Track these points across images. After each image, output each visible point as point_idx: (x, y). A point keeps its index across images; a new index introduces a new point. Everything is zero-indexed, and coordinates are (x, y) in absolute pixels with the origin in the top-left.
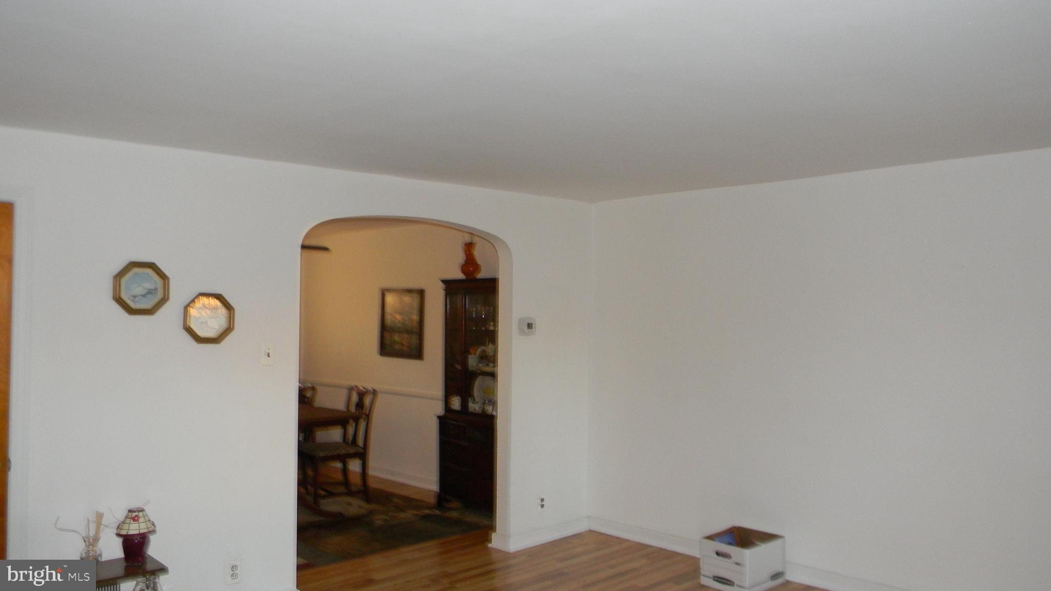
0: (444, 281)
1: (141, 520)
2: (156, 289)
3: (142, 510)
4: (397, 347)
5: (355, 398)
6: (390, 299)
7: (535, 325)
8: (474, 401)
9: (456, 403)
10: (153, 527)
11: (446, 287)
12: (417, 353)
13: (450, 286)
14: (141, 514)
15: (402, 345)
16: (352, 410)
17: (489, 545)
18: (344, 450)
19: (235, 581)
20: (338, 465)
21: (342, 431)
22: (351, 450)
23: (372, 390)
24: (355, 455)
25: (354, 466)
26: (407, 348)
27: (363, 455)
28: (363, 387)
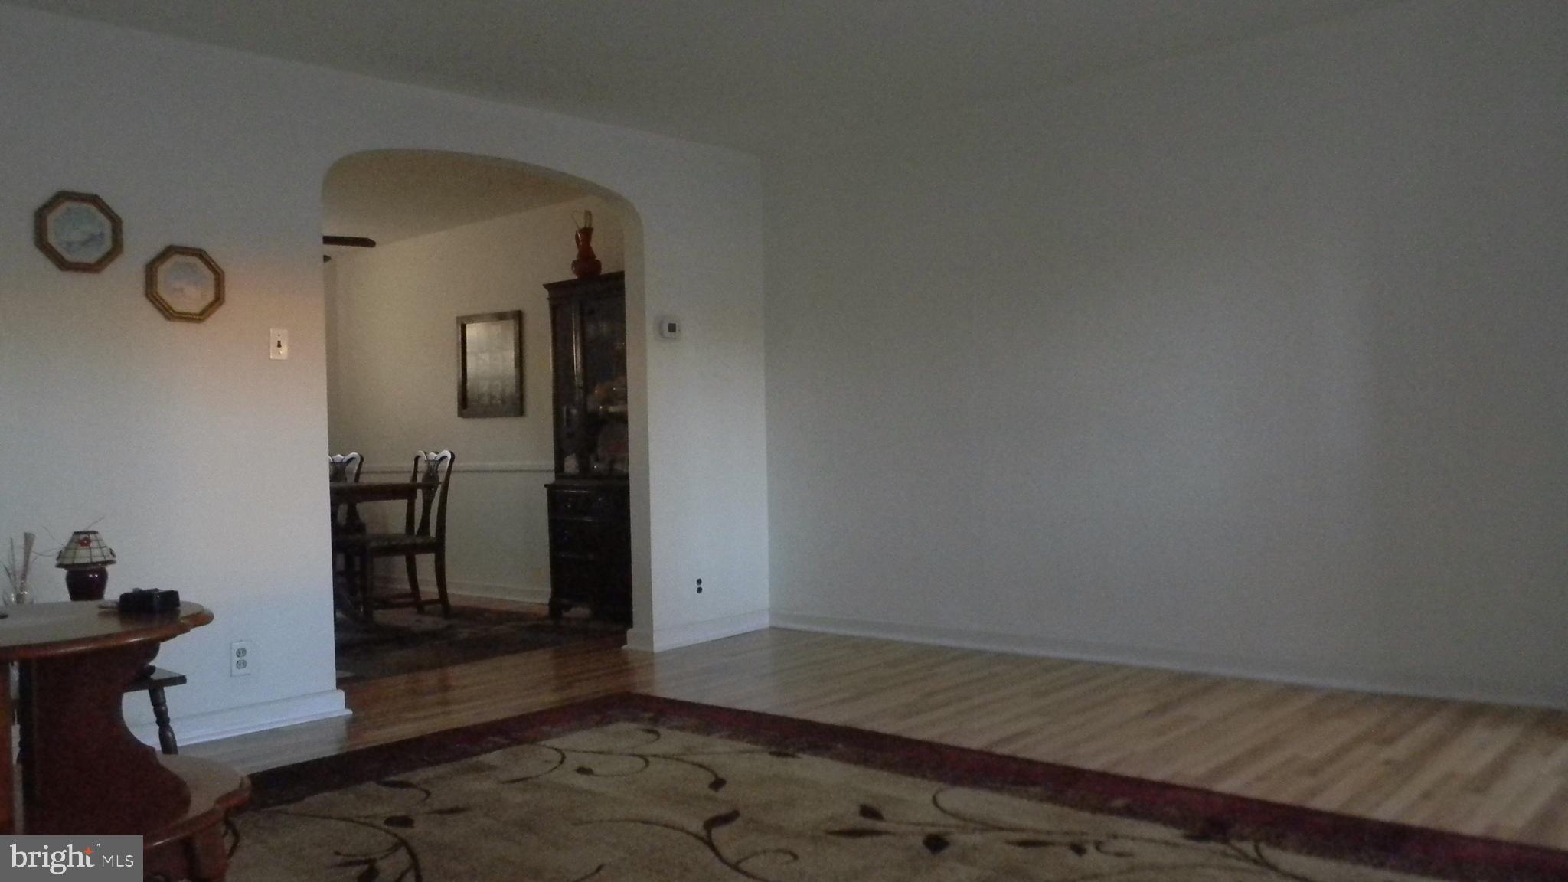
0: (548, 286)
1: (93, 544)
2: (102, 235)
3: (95, 533)
4: (486, 401)
5: (422, 469)
6: (473, 331)
7: (679, 326)
8: (597, 460)
9: (571, 464)
10: (111, 556)
11: (550, 295)
12: (514, 407)
14: (92, 536)
15: (492, 397)
16: (419, 479)
17: (624, 647)
18: (408, 541)
19: (242, 671)
20: (400, 561)
21: (406, 505)
22: (419, 540)
23: (449, 456)
24: (426, 548)
25: (425, 563)
26: (499, 402)
27: (437, 547)
28: (437, 453)
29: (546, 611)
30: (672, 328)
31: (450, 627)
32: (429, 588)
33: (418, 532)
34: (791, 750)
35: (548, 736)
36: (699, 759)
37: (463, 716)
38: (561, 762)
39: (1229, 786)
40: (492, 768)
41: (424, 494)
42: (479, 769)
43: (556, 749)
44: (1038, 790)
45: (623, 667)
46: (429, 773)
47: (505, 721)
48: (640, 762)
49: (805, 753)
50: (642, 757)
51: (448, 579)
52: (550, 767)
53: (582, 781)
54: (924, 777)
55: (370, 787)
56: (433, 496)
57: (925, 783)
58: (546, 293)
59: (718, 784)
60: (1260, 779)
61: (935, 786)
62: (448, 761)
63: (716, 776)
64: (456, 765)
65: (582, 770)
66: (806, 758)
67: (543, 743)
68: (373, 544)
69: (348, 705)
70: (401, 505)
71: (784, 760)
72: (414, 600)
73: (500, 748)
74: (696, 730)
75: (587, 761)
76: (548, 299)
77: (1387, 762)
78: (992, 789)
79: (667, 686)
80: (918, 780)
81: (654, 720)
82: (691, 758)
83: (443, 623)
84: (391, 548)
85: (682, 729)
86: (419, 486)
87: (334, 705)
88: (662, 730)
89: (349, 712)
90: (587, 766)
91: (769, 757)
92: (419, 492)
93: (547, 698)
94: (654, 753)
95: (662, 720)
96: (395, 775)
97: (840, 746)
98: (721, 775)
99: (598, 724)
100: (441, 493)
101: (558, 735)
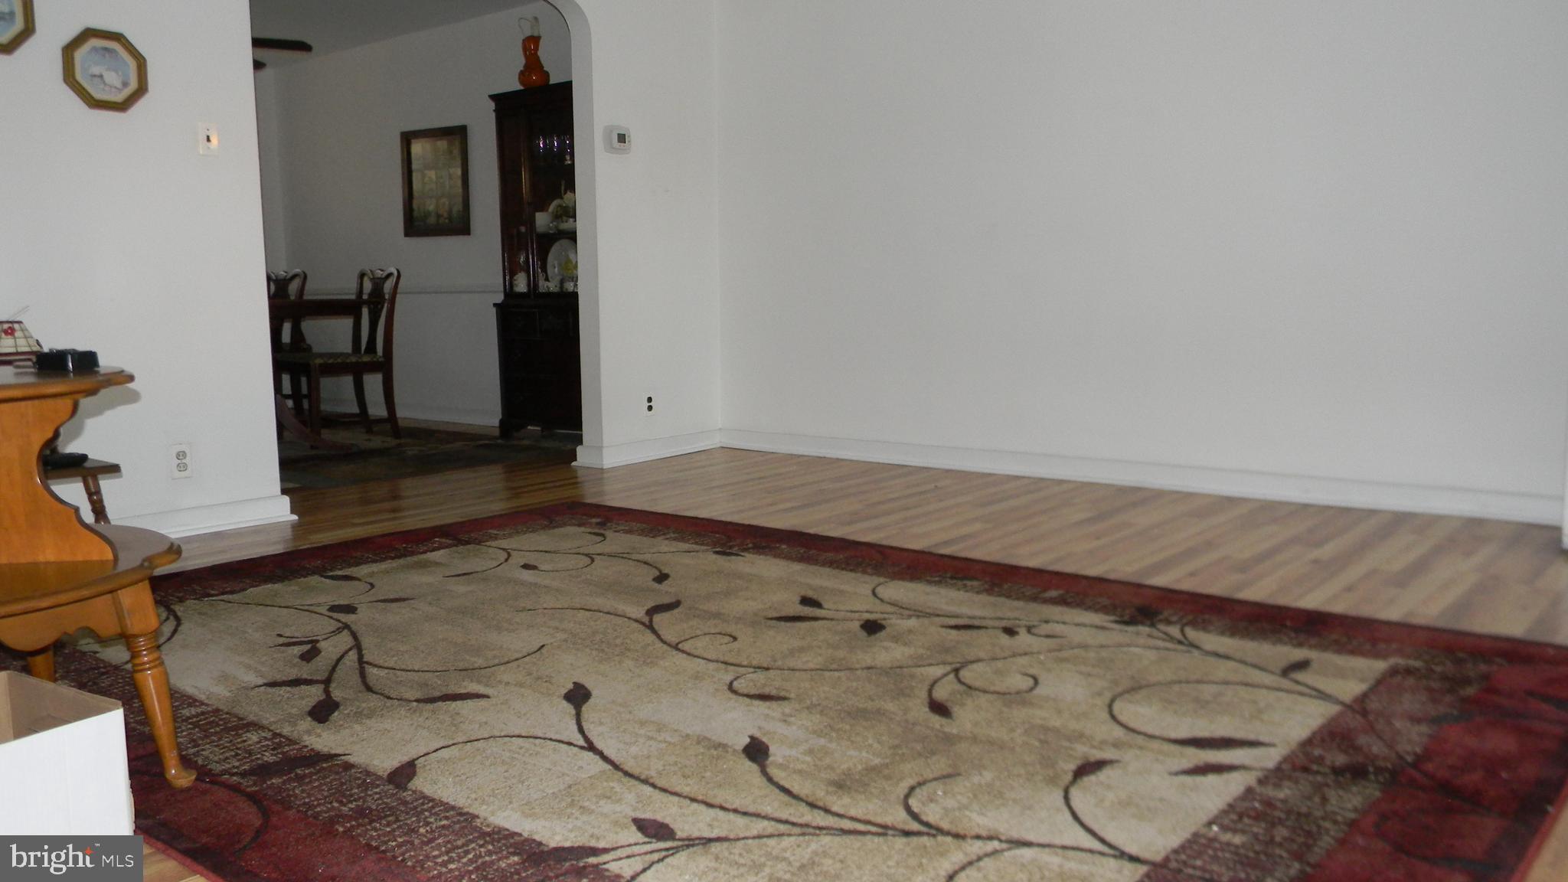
0: (493, 97)
1: (18, 334)
3: (20, 323)
4: (432, 220)
5: (368, 286)
6: (417, 148)
7: (629, 136)
8: (548, 278)
9: (520, 283)
10: (38, 346)
11: (496, 108)
12: (459, 225)
13: (503, 103)
14: (16, 325)
15: (439, 216)
16: (365, 297)
17: (574, 464)
18: (354, 359)
19: (183, 474)
20: (348, 381)
21: (351, 325)
22: (366, 359)
23: (396, 273)
24: (373, 367)
25: (373, 383)
26: (447, 221)
27: (385, 366)
28: (382, 271)
29: (497, 433)
30: (622, 138)
31: (399, 445)
32: (377, 409)
33: (365, 352)
34: (735, 550)
35: (496, 538)
36: (647, 557)
37: (412, 521)
38: (506, 560)
39: (1160, 580)
40: (437, 564)
41: (370, 313)
42: (424, 565)
43: (504, 549)
44: (975, 583)
45: (573, 480)
46: (375, 567)
47: (450, 525)
48: (587, 560)
49: (750, 553)
50: (587, 555)
51: (397, 399)
52: (495, 564)
53: (527, 576)
54: (864, 572)
55: (314, 580)
56: (380, 316)
57: (867, 578)
58: (492, 105)
59: (662, 578)
60: (1192, 574)
61: (876, 580)
62: (393, 558)
63: (660, 571)
64: (402, 561)
65: (526, 567)
66: (749, 556)
67: (488, 543)
68: (319, 361)
69: (293, 512)
70: (346, 324)
71: (729, 558)
72: (362, 419)
73: (447, 547)
74: (643, 533)
75: (531, 558)
76: (494, 111)
77: (1316, 562)
78: (929, 582)
79: (615, 499)
80: (859, 575)
81: (602, 525)
82: (635, 556)
83: (392, 442)
84: (335, 367)
85: (630, 532)
86: (365, 302)
87: (279, 510)
88: (609, 534)
89: (295, 517)
90: (532, 562)
91: (715, 556)
92: (365, 311)
93: (497, 506)
94: (599, 552)
95: (609, 524)
96: (340, 569)
97: (784, 547)
98: (666, 571)
99: (545, 527)
100: (388, 312)
101: (505, 537)
